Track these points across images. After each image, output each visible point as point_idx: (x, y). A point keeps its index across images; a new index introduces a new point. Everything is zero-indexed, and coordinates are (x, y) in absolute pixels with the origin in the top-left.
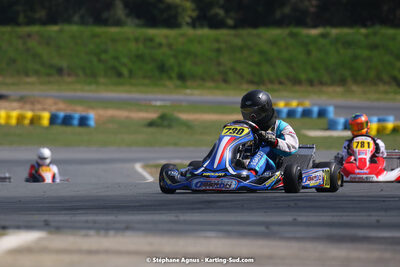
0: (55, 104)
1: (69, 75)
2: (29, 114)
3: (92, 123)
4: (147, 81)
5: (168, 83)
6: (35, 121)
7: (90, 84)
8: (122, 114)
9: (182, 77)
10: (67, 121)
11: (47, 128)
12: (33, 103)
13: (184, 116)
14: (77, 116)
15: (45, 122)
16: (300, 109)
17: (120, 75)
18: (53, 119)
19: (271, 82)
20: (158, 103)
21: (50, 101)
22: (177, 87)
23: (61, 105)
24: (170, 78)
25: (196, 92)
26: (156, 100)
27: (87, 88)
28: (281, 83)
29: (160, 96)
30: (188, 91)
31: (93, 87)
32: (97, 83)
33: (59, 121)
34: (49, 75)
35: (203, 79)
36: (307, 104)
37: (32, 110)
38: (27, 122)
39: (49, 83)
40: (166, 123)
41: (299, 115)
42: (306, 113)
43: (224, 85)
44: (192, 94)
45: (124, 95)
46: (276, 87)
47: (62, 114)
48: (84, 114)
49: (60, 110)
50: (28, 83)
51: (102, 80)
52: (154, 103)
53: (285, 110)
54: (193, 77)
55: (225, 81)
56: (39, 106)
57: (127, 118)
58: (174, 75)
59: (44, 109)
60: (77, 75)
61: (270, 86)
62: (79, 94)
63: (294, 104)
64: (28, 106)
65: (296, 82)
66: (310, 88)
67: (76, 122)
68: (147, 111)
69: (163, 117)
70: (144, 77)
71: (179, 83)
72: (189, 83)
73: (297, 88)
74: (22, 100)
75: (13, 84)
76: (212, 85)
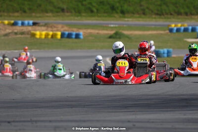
0: (62, 27)
1: (68, 12)
2: (51, 33)
3: (82, 37)
4: (105, 15)
5: (116, 15)
6: (53, 36)
7: (78, 16)
8: (97, 31)
9: (123, 12)
10: (69, 36)
11: (59, 40)
12: (51, 27)
13: (126, 32)
14: (74, 33)
15: (59, 37)
16: (183, 28)
17: (92, 11)
18: (63, 35)
19: (167, 14)
20: (112, 26)
21: (60, 26)
22: (120, 17)
23: (66, 28)
24: (117, 13)
25: (130, 19)
26: (111, 24)
27: (76, 18)
28: (171, 14)
29: (112, 22)
30: (126, 19)
31: (79, 18)
32: (81, 16)
33: (66, 36)
34: (57, 12)
35: (133, 13)
36: (186, 25)
37: (52, 31)
38: (50, 37)
39: (58, 16)
40: (118, 36)
41: (182, 31)
42: (186, 30)
43: (143, 16)
44: (128, 21)
45: (94, 22)
46: (169, 16)
47: (67, 33)
48: (77, 32)
49: (65, 30)
50: (47, 16)
51: (84, 14)
52: (110, 26)
53: (175, 28)
54: (128, 12)
55: (144, 14)
56: (55, 29)
57: (98, 33)
58: (119, 11)
59: (58, 30)
60: (71, 12)
61: (166, 16)
62: (73, 21)
63: (179, 25)
64: (50, 29)
65: (179, 14)
66: (186, 17)
67: (74, 36)
68: (107, 30)
69: (116, 34)
70: (104, 12)
71: (121, 15)
72: (126, 15)
73: (180, 17)
74: (46, 25)
75: (40, 17)
76: (138, 16)
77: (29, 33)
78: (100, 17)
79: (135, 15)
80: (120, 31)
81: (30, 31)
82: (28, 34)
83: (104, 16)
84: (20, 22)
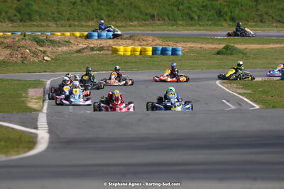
0: (153, 41)
1: (159, 20)
2: (139, 48)
3: (180, 53)
4: (210, 22)
5: (224, 24)
6: (142, 52)
7: (173, 25)
8: (199, 45)
9: (233, 19)
10: (164, 51)
11: (150, 57)
12: (139, 40)
13: (239, 46)
14: (170, 48)
15: (150, 53)
17: (192, 19)
18: (154, 51)
20: (219, 37)
21: (150, 39)
23: (158, 41)
24: (225, 20)
26: (217, 35)
27: (171, 28)
29: (219, 33)
31: (175, 27)
32: (177, 25)
33: (159, 52)
34: (145, 20)
35: (247, 21)
37: (140, 45)
38: (138, 53)
39: (146, 25)
40: (229, 52)
47: (160, 48)
48: (174, 47)
49: (157, 45)
50: (132, 26)
51: (181, 23)
52: (216, 38)
55: (261, 21)
56: (144, 43)
57: (201, 48)
58: (227, 18)
59: (148, 45)
60: (164, 20)
62: (166, 32)
64: (137, 42)
67: (170, 53)
68: (213, 44)
69: (227, 48)
70: (208, 20)
71: (231, 23)
74: (131, 37)
75: (122, 26)
76: (253, 24)
77: (110, 48)
78: (203, 26)
79: (250, 23)
80: (232, 45)
81: (110, 46)
82: (108, 50)
83: (207, 25)
84: (96, 34)
